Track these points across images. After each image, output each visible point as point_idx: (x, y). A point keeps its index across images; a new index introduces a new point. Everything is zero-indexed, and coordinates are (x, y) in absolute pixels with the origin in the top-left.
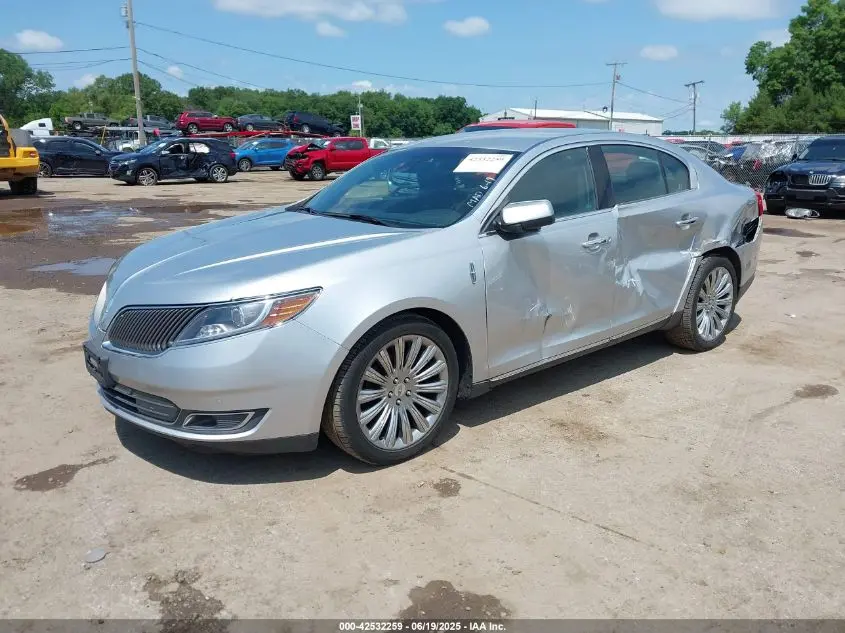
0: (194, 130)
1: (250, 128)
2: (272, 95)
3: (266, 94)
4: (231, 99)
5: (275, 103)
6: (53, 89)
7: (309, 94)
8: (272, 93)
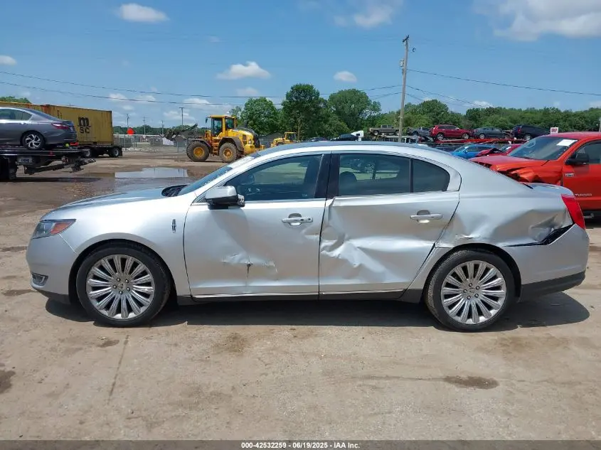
0: (440, 138)
1: (482, 137)
2: (531, 113)
3: (526, 112)
4: (497, 116)
5: (532, 118)
6: (381, 112)
7: (562, 111)
8: (532, 111)
